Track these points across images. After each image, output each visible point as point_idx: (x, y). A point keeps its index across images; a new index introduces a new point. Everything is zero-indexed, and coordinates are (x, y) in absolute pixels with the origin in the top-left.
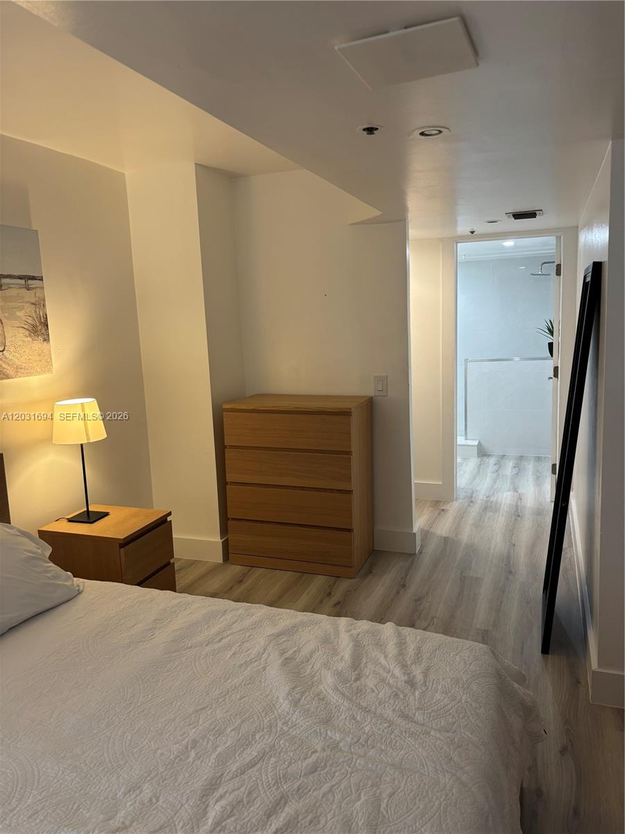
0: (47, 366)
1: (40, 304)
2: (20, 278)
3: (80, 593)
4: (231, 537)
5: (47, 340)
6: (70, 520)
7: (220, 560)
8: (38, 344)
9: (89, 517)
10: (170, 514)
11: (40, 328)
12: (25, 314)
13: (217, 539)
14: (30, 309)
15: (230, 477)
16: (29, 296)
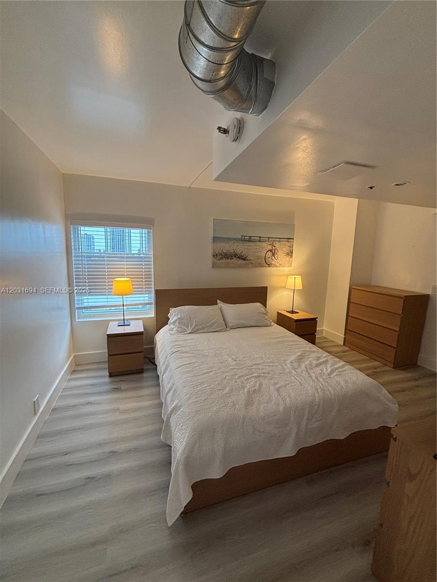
0: (290, 266)
1: (291, 246)
2: (286, 239)
3: (271, 326)
4: (347, 336)
5: (291, 257)
6: (287, 312)
7: (342, 344)
8: (288, 258)
9: (293, 312)
10: (317, 318)
11: (290, 254)
12: (286, 249)
13: (343, 336)
14: (288, 248)
15: (350, 314)
16: (288, 244)
